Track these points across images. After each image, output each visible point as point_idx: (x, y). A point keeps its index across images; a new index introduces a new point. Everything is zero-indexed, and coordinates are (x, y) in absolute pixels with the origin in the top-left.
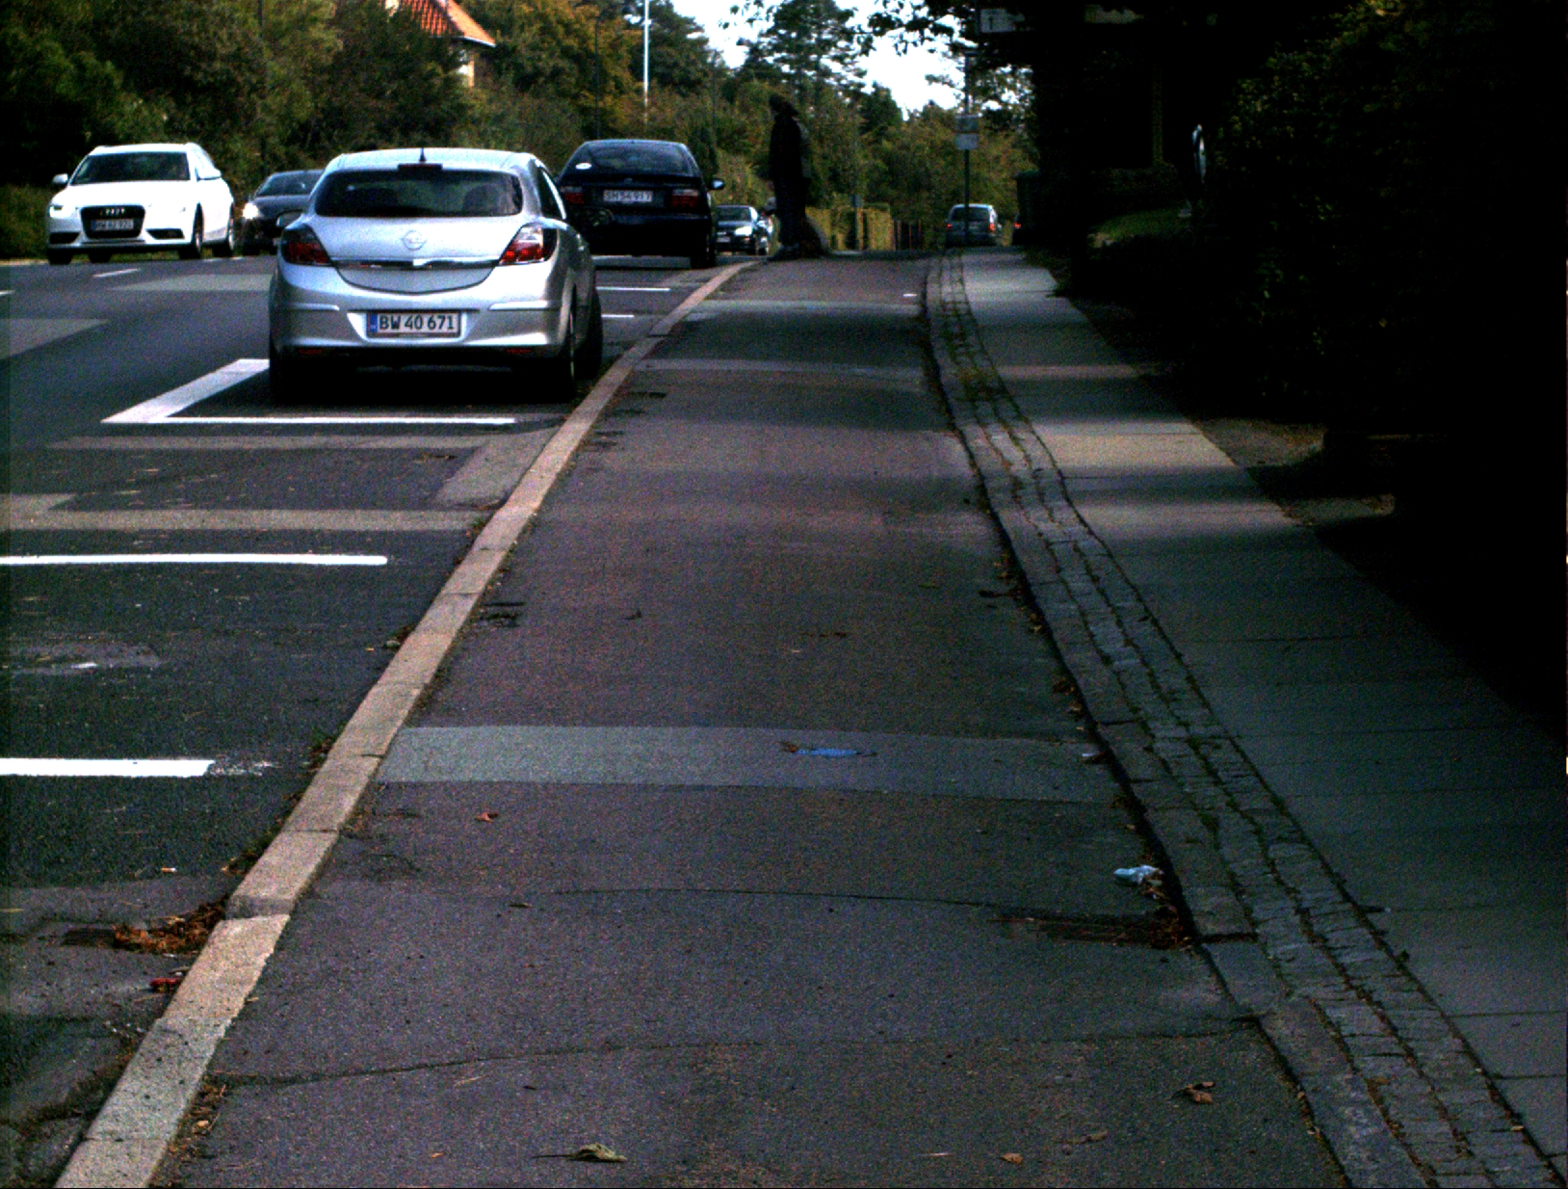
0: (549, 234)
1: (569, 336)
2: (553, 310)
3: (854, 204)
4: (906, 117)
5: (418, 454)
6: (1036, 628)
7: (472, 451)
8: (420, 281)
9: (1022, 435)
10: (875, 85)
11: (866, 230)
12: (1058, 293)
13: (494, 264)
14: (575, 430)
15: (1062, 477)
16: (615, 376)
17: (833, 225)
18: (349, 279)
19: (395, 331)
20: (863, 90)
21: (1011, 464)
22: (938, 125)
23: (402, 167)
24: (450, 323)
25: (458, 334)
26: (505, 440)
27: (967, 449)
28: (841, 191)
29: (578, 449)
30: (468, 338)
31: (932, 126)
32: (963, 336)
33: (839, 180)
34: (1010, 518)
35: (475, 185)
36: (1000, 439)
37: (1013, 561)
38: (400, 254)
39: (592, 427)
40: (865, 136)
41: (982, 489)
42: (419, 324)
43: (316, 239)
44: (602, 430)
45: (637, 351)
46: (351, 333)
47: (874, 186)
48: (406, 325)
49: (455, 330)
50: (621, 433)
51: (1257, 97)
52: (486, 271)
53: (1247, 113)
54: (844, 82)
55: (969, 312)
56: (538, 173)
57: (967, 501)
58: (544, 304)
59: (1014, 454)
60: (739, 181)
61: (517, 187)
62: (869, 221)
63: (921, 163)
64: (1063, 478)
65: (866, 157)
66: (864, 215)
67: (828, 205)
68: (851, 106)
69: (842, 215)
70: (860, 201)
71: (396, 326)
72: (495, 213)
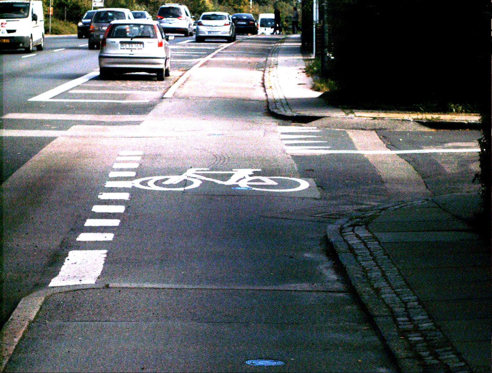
1: (232, 35)
8: (214, 28)
13: (223, 26)
16: (237, 41)
18: (205, 27)
19: (211, 34)
23: (211, 14)
35: (220, 16)
38: (211, 25)
42: (214, 33)
43: (201, 22)
45: (241, 39)
46: (206, 34)
49: (218, 34)
56: (228, 15)
58: (229, 31)
61: (226, 17)
72: (223, 19)
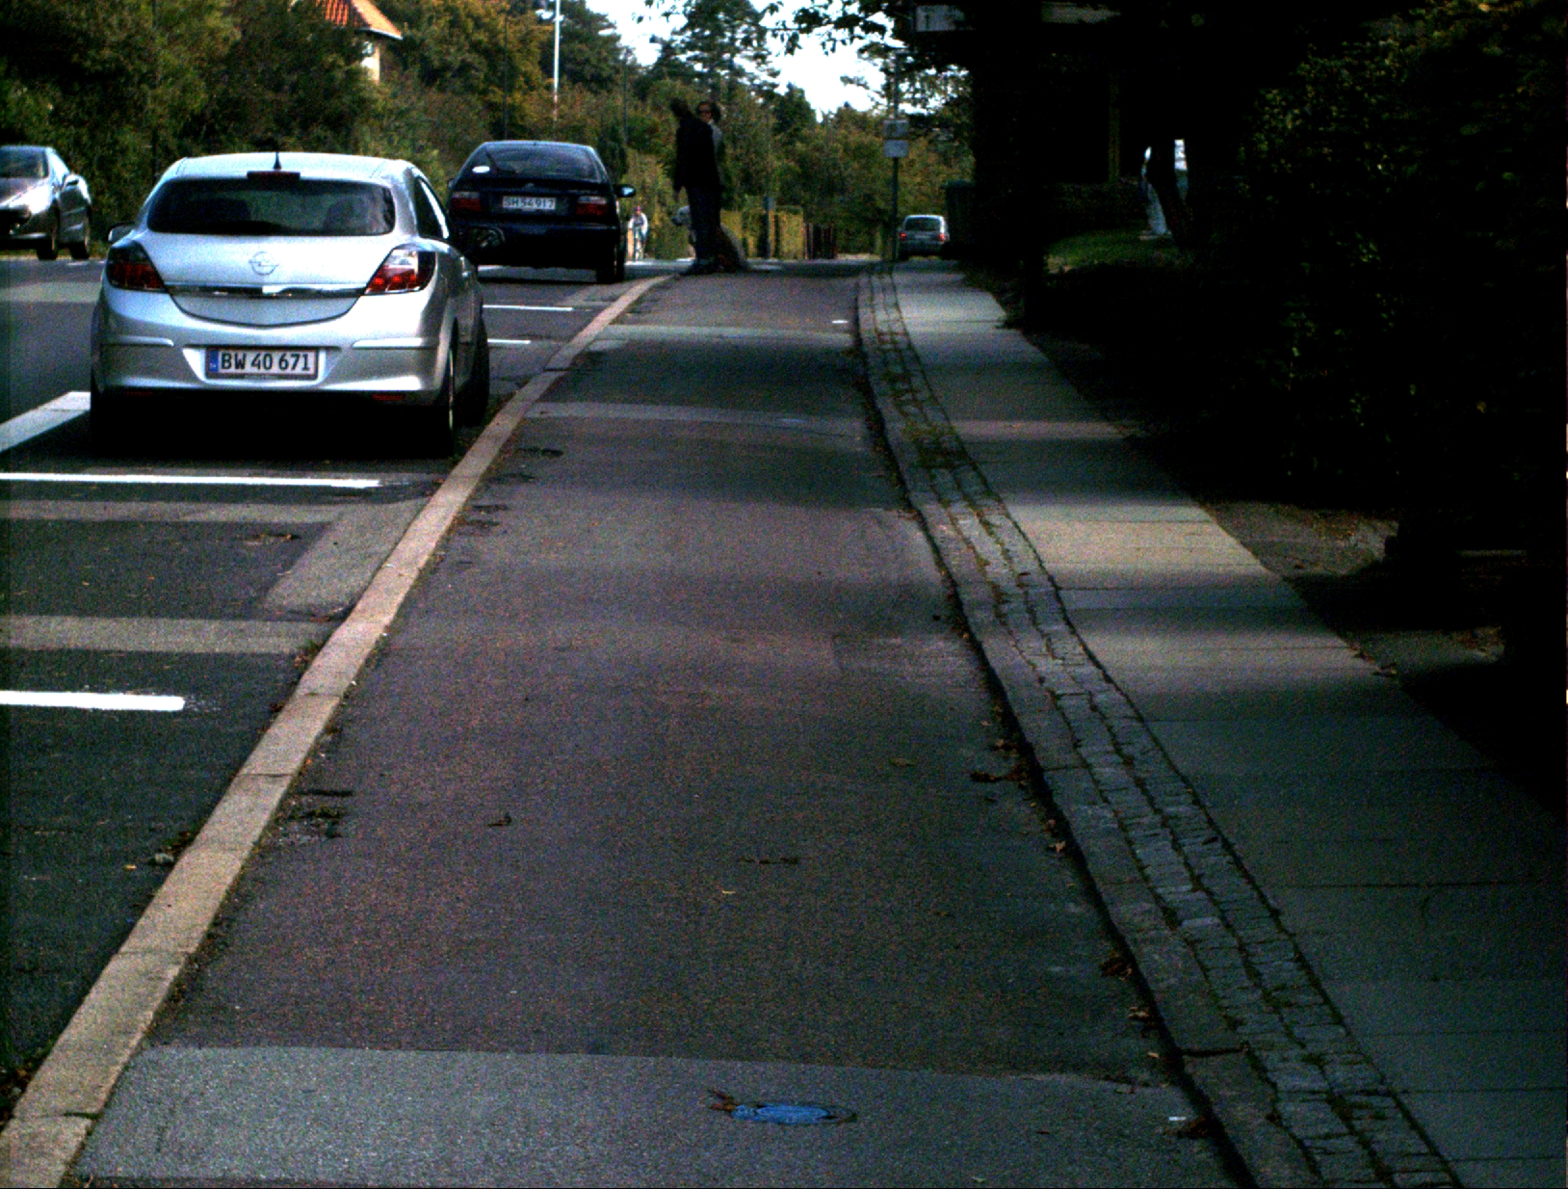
0: (426, 258)
1: (447, 379)
2: (429, 350)
3: (766, 207)
4: (819, 119)
5: (255, 531)
6: (1059, 846)
7: (322, 528)
8: (271, 312)
9: (995, 519)
10: (790, 86)
11: (778, 234)
12: (1008, 324)
13: (358, 293)
14: (449, 502)
15: (1056, 587)
16: (502, 425)
17: (745, 228)
18: (186, 308)
19: (239, 371)
20: (776, 90)
21: (987, 563)
22: (853, 128)
23: (251, 175)
24: (306, 364)
25: (314, 377)
26: (364, 512)
27: (930, 539)
28: (751, 192)
29: (450, 530)
30: (327, 381)
31: (846, 128)
32: (906, 377)
33: (752, 183)
34: (996, 649)
35: (342, 197)
36: (969, 525)
37: (1009, 721)
38: (248, 280)
39: (471, 498)
40: (778, 137)
41: (955, 600)
42: (268, 364)
43: (147, 258)
44: (484, 502)
45: (533, 390)
46: (189, 375)
47: (787, 187)
48: (253, 364)
49: (311, 371)
50: (505, 508)
51: (1285, 111)
52: (350, 301)
53: (1273, 129)
54: (757, 82)
55: (910, 346)
56: (415, 184)
57: (936, 618)
58: (418, 342)
59: (988, 548)
60: (648, 180)
61: (389, 202)
62: (781, 224)
63: (835, 166)
64: (1058, 589)
65: (779, 159)
66: (776, 217)
67: (740, 208)
68: (764, 106)
69: (753, 217)
70: (772, 204)
71: (240, 365)
72: (362, 231)
